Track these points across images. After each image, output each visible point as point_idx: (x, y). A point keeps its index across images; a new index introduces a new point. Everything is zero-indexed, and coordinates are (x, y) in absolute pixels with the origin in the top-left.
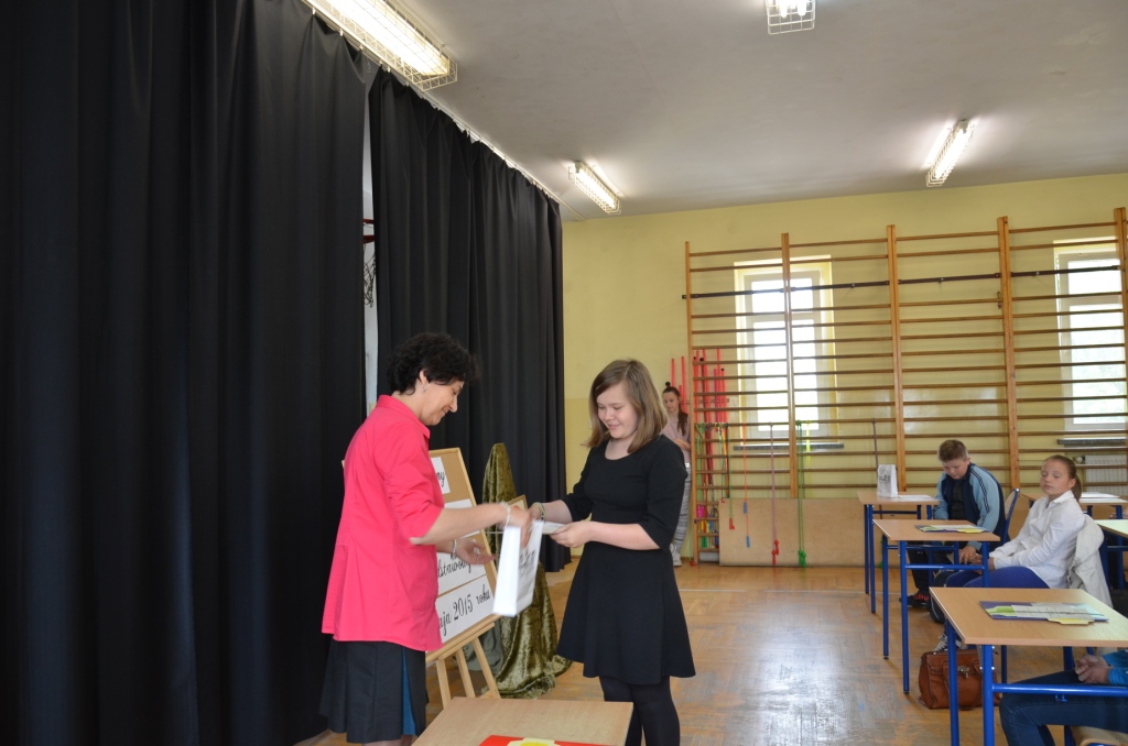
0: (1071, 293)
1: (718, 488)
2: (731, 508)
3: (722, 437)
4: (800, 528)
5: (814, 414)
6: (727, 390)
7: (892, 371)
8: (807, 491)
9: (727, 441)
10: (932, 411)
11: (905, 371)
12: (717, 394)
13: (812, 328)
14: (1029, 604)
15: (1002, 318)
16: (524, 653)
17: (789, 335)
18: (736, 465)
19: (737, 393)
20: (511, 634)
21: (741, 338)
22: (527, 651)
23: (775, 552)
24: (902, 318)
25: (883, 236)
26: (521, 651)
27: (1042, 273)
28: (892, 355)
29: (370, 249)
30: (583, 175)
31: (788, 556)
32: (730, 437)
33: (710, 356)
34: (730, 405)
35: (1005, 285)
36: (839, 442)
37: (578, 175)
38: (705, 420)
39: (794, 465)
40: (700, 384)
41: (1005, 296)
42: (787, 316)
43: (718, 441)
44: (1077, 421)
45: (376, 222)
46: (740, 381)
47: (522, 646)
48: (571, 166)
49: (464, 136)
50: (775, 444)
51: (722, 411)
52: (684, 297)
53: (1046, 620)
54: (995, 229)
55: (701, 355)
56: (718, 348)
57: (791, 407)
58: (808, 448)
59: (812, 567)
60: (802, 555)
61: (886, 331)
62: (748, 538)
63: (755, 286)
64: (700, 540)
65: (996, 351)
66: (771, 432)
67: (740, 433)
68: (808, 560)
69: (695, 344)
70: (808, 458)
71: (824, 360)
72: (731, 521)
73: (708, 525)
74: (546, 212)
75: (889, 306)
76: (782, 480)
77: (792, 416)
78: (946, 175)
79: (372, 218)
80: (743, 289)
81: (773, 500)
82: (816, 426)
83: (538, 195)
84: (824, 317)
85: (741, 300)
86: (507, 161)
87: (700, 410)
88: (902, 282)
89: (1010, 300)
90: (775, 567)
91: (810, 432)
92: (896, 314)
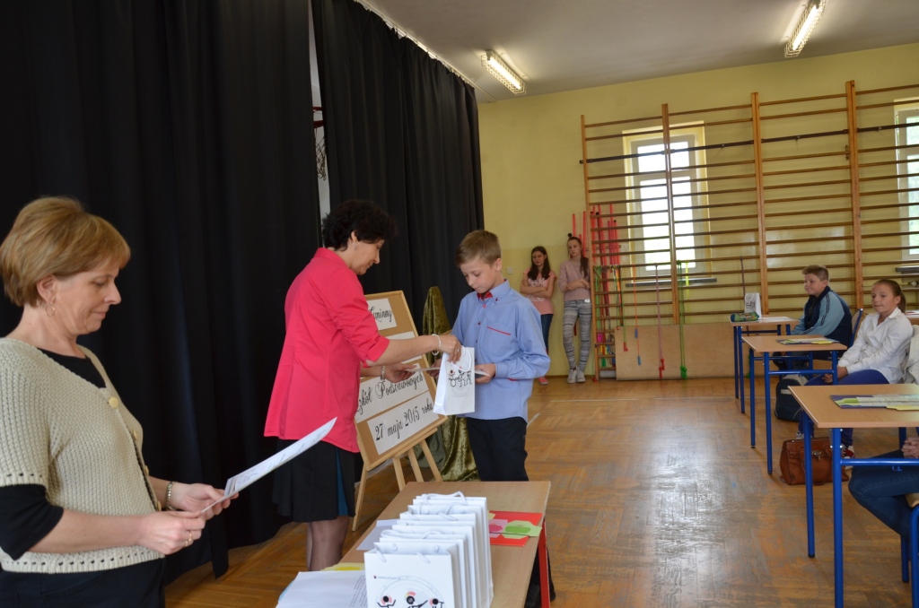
0: (909, 143)
1: (613, 318)
2: (624, 334)
3: (615, 276)
4: (682, 348)
5: (691, 255)
6: (619, 238)
7: (756, 216)
8: (687, 318)
9: (620, 280)
10: (791, 248)
11: (767, 216)
12: (610, 242)
13: (689, 183)
14: (871, 396)
15: (849, 167)
16: (462, 452)
17: (670, 190)
18: (628, 299)
19: (627, 240)
20: (451, 438)
21: (629, 195)
22: (464, 450)
23: (662, 368)
24: (764, 171)
25: (747, 101)
26: (459, 450)
27: (885, 128)
28: (756, 203)
29: (320, 133)
30: (493, 62)
31: (672, 371)
32: (623, 277)
33: (605, 210)
34: (622, 250)
35: (852, 140)
36: (713, 277)
37: (488, 62)
38: (602, 263)
39: (675, 298)
40: (596, 234)
41: (852, 149)
42: (668, 174)
43: (612, 280)
44: (912, 252)
45: (323, 109)
46: (629, 229)
47: (460, 446)
48: (483, 55)
49: (393, 33)
50: (660, 281)
51: (615, 255)
52: (581, 162)
53: (885, 407)
54: (844, 92)
55: (597, 210)
56: (611, 203)
57: (673, 250)
58: (687, 283)
59: (692, 379)
60: (683, 370)
61: (751, 183)
62: (639, 357)
63: (641, 150)
64: (601, 361)
65: (844, 196)
66: (657, 271)
67: (631, 273)
68: (689, 374)
69: (592, 201)
70: (688, 291)
71: (699, 210)
72: (625, 344)
73: (606, 348)
74: (464, 95)
75: (754, 162)
76: (666, 310)
77: (673, 257)
78: (801, 47)
79: (320, 106)
80: (630, 153)
81: (659, 326)
82: (693, 265)
83: (456, 81)
84: (699, 173)
85: (628, 163)
86: (429, 53)
87: (598, 255)
88: (764, 141)
89: (856, 152)
90: (662, 380)
91: (689, 269)
92: (759, 168)
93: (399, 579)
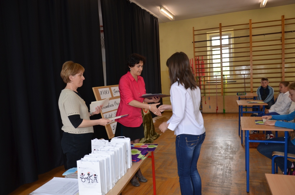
2: (205, 98)
4: (224, 103)
5: (228, 73)
6: (205, 67)
7: (249, 61)
8: (226, 93)
9: (204, 81)
11: (253, 60)
12: (202, 68)
13: (228, 49)
15: (281, 45)
17: (221, 52)
18: (207, 87)
19: (208, 68)
21: (208, 53)
22: (146, 134)
23: (217, 110)
24: (253, 46)
25: (248, 23)
27: (294, 31)
28: (250, 56)
29: (102, 35)
30: (162, 10)
31: (220, 110)
32: (205, 80)
33: (200, 58)
34: (205, 71)
35: (283, 35)
36: (235, 80)
37: (161, 10)
38: (199, 75)
39: (222, 87)
40: (197, 66)
42: (221, 46)
43: (202, 81)
45: (103, 26)
46: (208, 65)
48: (159, 7)
50: (217, 81)
51: (203, 73)
52: (193, 42)
54: (281, 19)
55: (197, 58)
56: (202, 56)
57: (222, 71)
58: (226, 82)
59: (227, 113)
60: (224, 110)
61: (248, 50)
62: (210, 106)
63: (213, 38)
65: (280, 54)
66: (216, 78)
67: (208, 78)
68: (226, 111)
69: (196, 55)
70: (226, 85)
71: (232, 58)
72: (205, 102)
74: (154, 22)
75: (249, 42)
76: (220, 91)
77: (222, 73)
78: (266, 4)
80: (209, 40)
81: (216, 96)
82: (229, 76)
83: (152, 16)
84: (232, 46)
85: (209, 43)
86: (141, 7)
87: (198, 73)
88: (253, 36)
89: (284, 39)
90: (217, 114)
91: (227, 78)
92: (251, 45)
93: (86, 168)
